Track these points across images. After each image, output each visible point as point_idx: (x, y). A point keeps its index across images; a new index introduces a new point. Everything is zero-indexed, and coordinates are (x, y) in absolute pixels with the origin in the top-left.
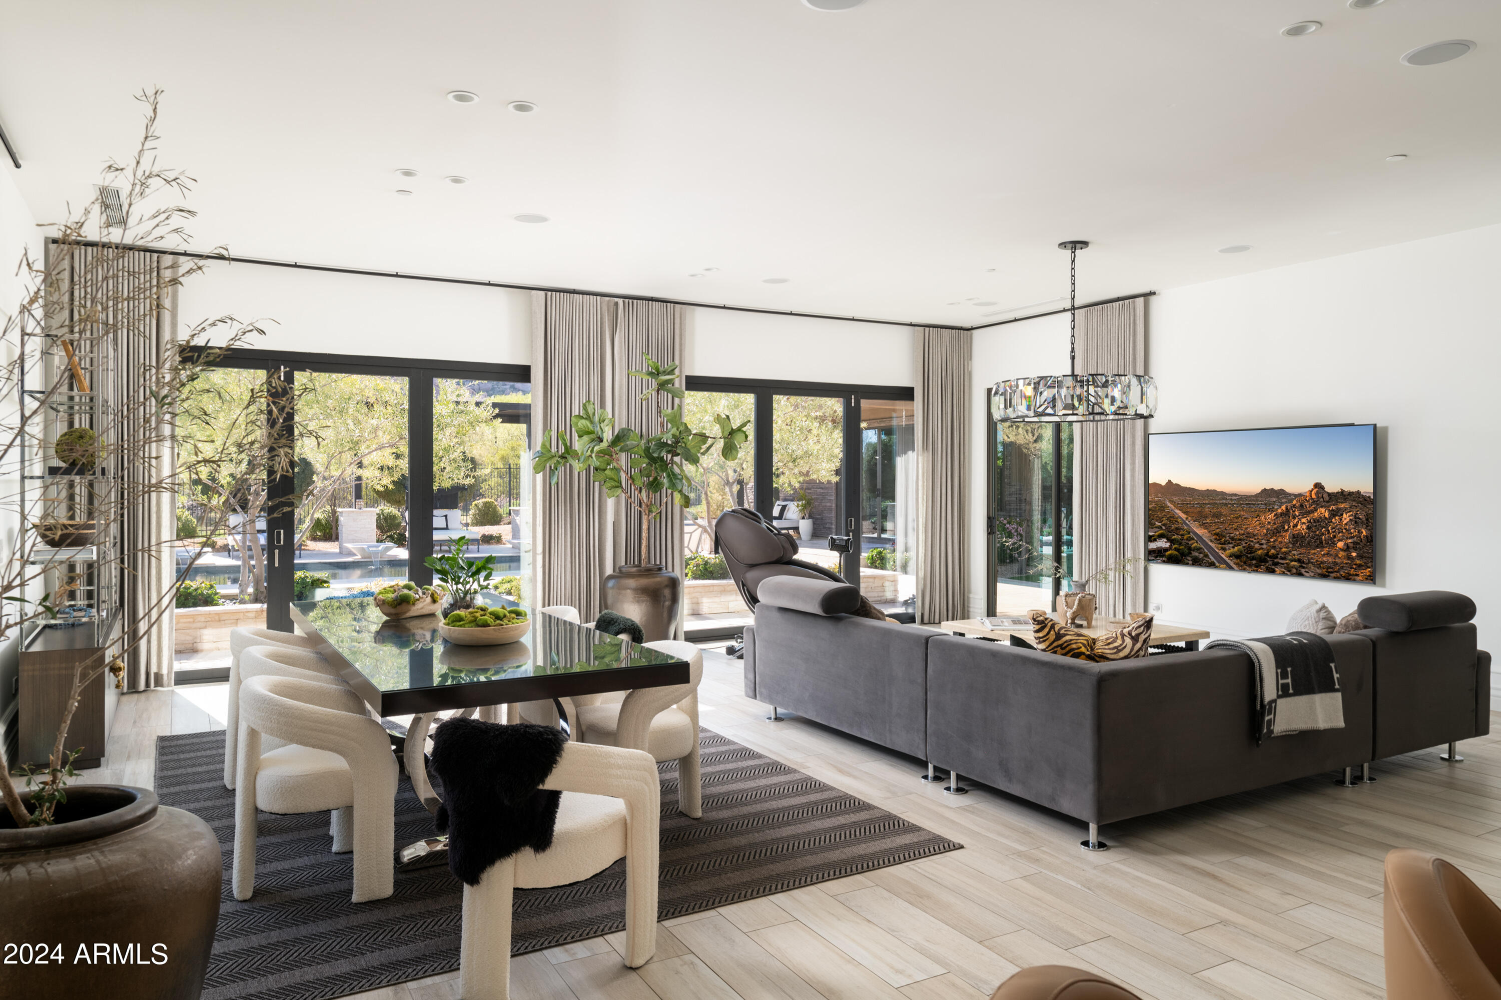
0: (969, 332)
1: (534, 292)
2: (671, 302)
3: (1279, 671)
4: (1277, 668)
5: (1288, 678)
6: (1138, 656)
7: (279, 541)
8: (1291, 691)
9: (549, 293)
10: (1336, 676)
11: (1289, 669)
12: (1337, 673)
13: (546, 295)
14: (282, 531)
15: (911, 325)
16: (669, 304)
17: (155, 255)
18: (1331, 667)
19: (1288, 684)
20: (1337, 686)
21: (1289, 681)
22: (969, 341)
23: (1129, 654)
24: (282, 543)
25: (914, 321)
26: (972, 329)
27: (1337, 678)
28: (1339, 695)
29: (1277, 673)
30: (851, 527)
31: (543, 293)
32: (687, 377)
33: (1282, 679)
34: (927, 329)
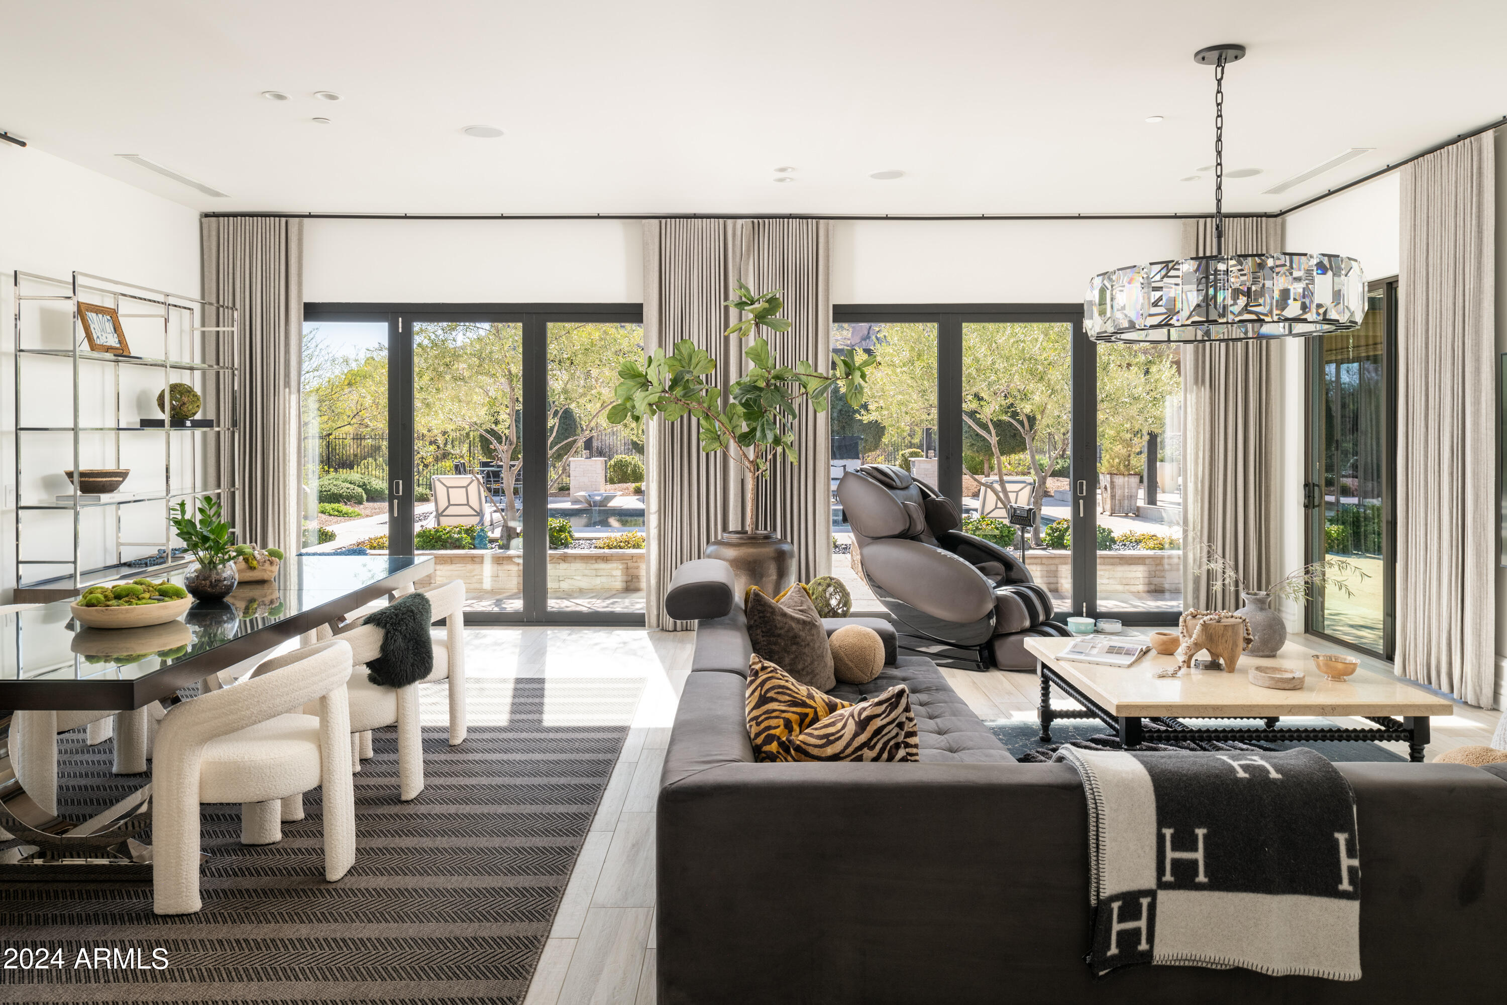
0: (1279, 219)
1: (644, 221)
2: (813, 218)
3: (1168, 832)
4: (1162, 822)
5: (1196, 850)
6: (860, 759)
7: (398, 492)
8: (1202, 878)
9: (663, 221)
10: (1346, 862)
11: (1201, 832)
12: (1351, 854)
13: (660, 222)
14: (401, 482)
15: (1176, 217)
16: (810, 220)
17: (283, 220)
18: (1337, 842)
19: (1195, 862)
20: (1345, 886)
21: (1199, 856)
22: (1279, 232)
23: (843, 751)
24: (401, 494)
25: (1180, 211)
26: (1282, 213)
27: (1351, 869)
28: (1354, 907)
29: (1161, 838)
30: (1082, 492)
31: (657, 221)
32: (834, 306)
33: (1174, 848)
34: (1202, 221)
